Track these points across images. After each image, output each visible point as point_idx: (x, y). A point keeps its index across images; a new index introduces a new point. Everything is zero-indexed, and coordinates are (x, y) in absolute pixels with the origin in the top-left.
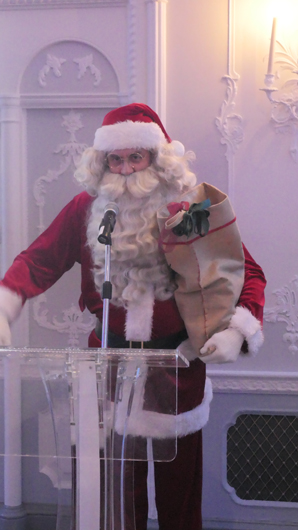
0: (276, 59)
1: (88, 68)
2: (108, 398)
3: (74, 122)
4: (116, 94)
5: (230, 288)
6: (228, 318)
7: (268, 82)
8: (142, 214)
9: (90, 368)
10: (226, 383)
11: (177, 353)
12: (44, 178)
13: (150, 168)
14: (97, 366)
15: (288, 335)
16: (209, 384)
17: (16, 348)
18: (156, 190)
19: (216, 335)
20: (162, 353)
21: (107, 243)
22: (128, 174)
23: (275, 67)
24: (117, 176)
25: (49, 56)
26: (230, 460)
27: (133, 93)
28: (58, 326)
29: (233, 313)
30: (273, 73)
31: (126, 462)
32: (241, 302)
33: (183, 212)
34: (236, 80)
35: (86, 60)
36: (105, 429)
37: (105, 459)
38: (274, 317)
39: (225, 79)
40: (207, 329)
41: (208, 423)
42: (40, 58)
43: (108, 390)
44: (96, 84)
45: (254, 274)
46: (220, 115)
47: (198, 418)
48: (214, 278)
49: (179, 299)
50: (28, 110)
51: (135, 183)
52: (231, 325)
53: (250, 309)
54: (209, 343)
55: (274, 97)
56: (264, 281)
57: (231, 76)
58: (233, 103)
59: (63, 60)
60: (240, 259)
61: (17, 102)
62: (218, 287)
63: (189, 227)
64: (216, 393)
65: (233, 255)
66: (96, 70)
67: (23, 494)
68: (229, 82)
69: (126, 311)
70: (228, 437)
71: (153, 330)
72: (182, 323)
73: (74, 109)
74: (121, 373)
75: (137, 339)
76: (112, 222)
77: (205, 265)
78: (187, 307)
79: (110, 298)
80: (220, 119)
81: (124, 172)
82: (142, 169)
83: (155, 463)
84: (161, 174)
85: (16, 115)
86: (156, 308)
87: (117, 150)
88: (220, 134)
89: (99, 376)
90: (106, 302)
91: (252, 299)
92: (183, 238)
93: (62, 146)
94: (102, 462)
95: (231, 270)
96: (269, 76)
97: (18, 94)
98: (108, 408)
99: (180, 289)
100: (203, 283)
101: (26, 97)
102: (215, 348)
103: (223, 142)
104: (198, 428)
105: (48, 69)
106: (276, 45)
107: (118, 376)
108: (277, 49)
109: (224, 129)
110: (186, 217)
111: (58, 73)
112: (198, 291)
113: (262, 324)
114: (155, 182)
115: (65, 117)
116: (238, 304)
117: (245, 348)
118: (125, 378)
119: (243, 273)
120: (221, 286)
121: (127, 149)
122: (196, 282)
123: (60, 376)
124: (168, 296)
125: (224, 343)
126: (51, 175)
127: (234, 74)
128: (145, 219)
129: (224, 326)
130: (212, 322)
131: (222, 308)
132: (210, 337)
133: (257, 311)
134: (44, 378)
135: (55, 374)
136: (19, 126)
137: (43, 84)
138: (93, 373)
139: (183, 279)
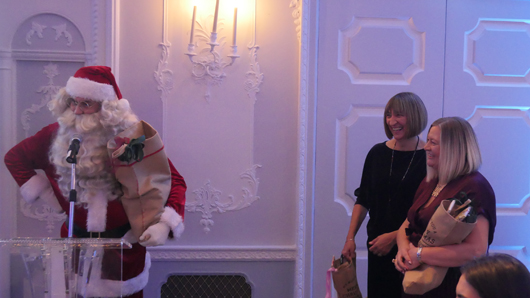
0: (195, 34)
1: (63, 33)
2: (72, 272)
3: (52, 71)
4: (83, 52)
5: (161, 194)
6: (159, 215)
7: (190, 50)
9: (60, 252)
10: (160, 254)
11: (122, 242)
12: (29, 110)
14: (64, 251)
15: (202, 220)
16: (148, 256)
18: (94, 130)
19: (151, 228)
20: (112, 241)
23: (195, 39)
25: (33, 23)
27: (95, 53)
28: (40, 216)
29: (163, 212)
30: (193, 43)
32: (169, 203)
33: (125, 145)
34: (168, 47)
35: (61, 28)
36: (70, 294)
38: (194, 209)
39: (161, 45)
41: (148, 284)
42: (26, 24)
44: (68, 44)
45: (178, 183)
46: (157, 70)
47: (141, 281)
48: (149, 188)
49: (125, 203)
50: (17, 61)
52: (161, 220)
53: (174, 208)
54: (146, 233)
55: (195, 60)
56: (185, 187)
57: (165, 44)
58: (167, 62)
59: (44, 27)
60: (167, 173)
61: (9, 55)
62: (152, 194)
63: (129, 156)
64: (153, 261)
65: (163, 170)
66: (68, 35)
68: (164, 48)
69: (87, 211)
70: (161, 291)
71: (107, 224)
72: (127, 218)
73: (53, 61)
74: (83, 254)
75: (96, 230)
77: (142, 180)
78: (130, 207)
79: (75, 202)
80: (157, 73)
82: (90, 113)
85: (9, 65)
88: (157, 83)
89: (66, 258)
90: (72, 204)
91: (176, 201)
92: (125, 163)
93: (43, 87)
95: (162, 181)
96: (191, 45)
97: (10, 50)
98: (72, 278)
99: (125, 196)
100: (141, 193)
101: (15, 52)
102: (150, 236)
103: (159, 89)
104: (140, 289)
105: (32, 32)
106: (196, 25)
107: (80, 257)
108: (196, 27)
109: (159, 79)
110: (127, 149)
111: (40, 35)
112: (137, 198)
113: (183, 218)
114: (94, 124)
115: (46, 67)
116: (166, 205)
117: (171, 235)
118: (85, 258)
119: (170, 182)
122: (136, 191)
123: (37, 258)
124: (115, 197)
125: (156, 232)
126: (34, 108)
127: (167, 42)
129: (156, 221)
130: (147, 218)
131: (154, 209)
132: (146, 229)
133: (180, 209)
134: (25, 260)
135: (33, 256)
136: (10, 72)
137: (30, 43)
138: (62, 256)
139: (127, 189)
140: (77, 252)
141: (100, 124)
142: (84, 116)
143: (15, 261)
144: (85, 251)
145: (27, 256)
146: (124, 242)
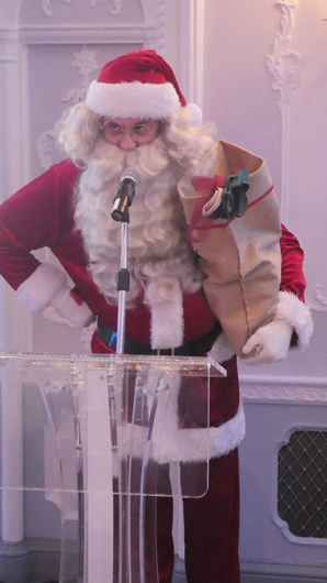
2: (123, 418)
4: (140, 25)
5: (274, 271)
6: (274, 308)
8: (146, 202)
9: (102, 378)
10: (277, 392)
11: (209, 362)
12: (50, 133)
13: (157, 141)
14: (109, 377)
17: (11, 353)
18: (163, 172)
20: (192, 361)
21: (123, 220)
22: (130, 150)
24: (115, 148)
26: (281, 487)
31: (147, 498)
32: (285, 285)
33: (220, 191)
34: (293, 7)
36: (120, 454)
37: (120, 493)
39: (279, 6)
40: (250, 325)
43: (124, 406)
44: (114, 12)
45: (290, 246)
46: (272, 52)
48: (256, 262)
50: (30, 45)
51: (138, 163)
52: (278, 316)
54: (253, 340)
56: (302, 253)
57: (286, 3)
58: (289, 37)
61: (16, 36)
62: (260, 272)
67: (25, 528)
68: (284, 10)
70: (279, 459)
71: (185, 332)
73: (88, 45)
74: (141, 384)
75: (166, 346)
76: (130, 193)
79: (127, 290)
80: (272, 58)
81: (124, 145)
82: (149, 143)
83: (184, 499)
84: (172, 153)
85: (15, 54)
86: (185, 305)
87: (118, 118)
88: (272, 76)
89: (111, 389)
90: (122, 295)
93: (73, 92)
94: (116, 498)
95: (269, 247)
97: (16, 26)
98: (123, 429)
100: (244, 271)
101: (26, 29)
103: (275, 88)
104: (233, 447)
107: (137, 388)
109: (276, 70)
110: (225, 197)
114: (163, 162)
115: (76, 55)
116: (281, 289)
117: (294, 340)
118: (144, 391)
120: (263, 271)
121: (130, 119)
122: (236, 271)
123: (64, 389)
124: (197, 287)
128: (152, 209)
129: (268, 319)
131: (265, 297)
132: (253, 333)
134: (45, 391)
135: (57, 385)
136: (17, 65)
137: (48, 12)
138: (105, 385)
139: (214, 267)
140: (130, 379)
141: (170, 158)
142: (142, 149)
143: (29, 395)
144: (145, 378)
145: (48, 384)
146: (211, 362)
